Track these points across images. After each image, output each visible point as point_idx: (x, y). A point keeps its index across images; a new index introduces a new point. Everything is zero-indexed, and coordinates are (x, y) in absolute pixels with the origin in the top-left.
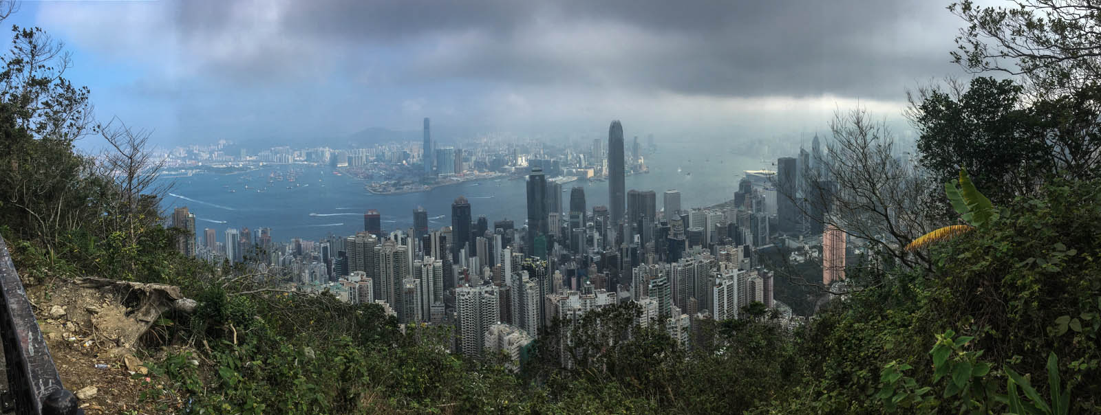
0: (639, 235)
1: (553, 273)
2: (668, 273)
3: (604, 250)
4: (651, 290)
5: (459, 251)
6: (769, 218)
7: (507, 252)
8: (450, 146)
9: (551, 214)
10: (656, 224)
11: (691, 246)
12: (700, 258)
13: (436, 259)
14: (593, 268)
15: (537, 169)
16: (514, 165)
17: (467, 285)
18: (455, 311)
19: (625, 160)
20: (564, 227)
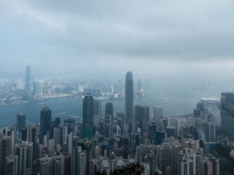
0: (140, 129)
1: (95, 147)
2: (155, 151)
3: (122, 136)
4: (146, 159)
5: (44, 136)
6: (216, 126)
7: (70, 136)
8: (41, 80)
9: (95, 116)
10: (149, 123)
11: (168, 137)
12: (174, 143)
13: (29, 142)
14: (116, 145)
15: (89, 93)
16: (77, 91)
17: (47, 156)
18: (39, 173)
19: (134, 90)
20: (102, 123)
